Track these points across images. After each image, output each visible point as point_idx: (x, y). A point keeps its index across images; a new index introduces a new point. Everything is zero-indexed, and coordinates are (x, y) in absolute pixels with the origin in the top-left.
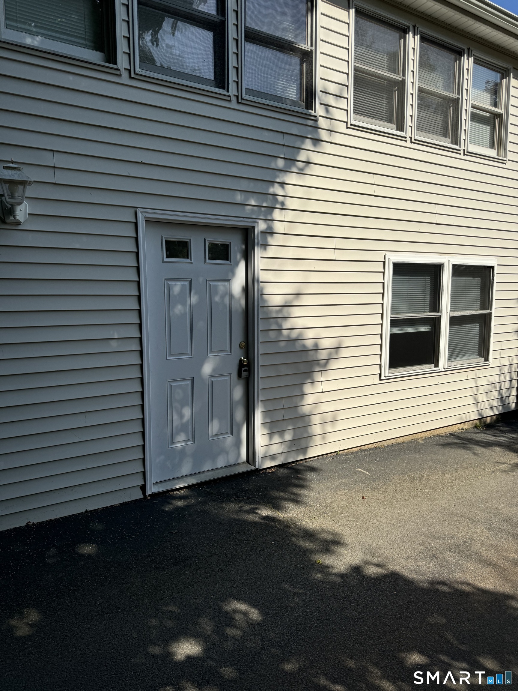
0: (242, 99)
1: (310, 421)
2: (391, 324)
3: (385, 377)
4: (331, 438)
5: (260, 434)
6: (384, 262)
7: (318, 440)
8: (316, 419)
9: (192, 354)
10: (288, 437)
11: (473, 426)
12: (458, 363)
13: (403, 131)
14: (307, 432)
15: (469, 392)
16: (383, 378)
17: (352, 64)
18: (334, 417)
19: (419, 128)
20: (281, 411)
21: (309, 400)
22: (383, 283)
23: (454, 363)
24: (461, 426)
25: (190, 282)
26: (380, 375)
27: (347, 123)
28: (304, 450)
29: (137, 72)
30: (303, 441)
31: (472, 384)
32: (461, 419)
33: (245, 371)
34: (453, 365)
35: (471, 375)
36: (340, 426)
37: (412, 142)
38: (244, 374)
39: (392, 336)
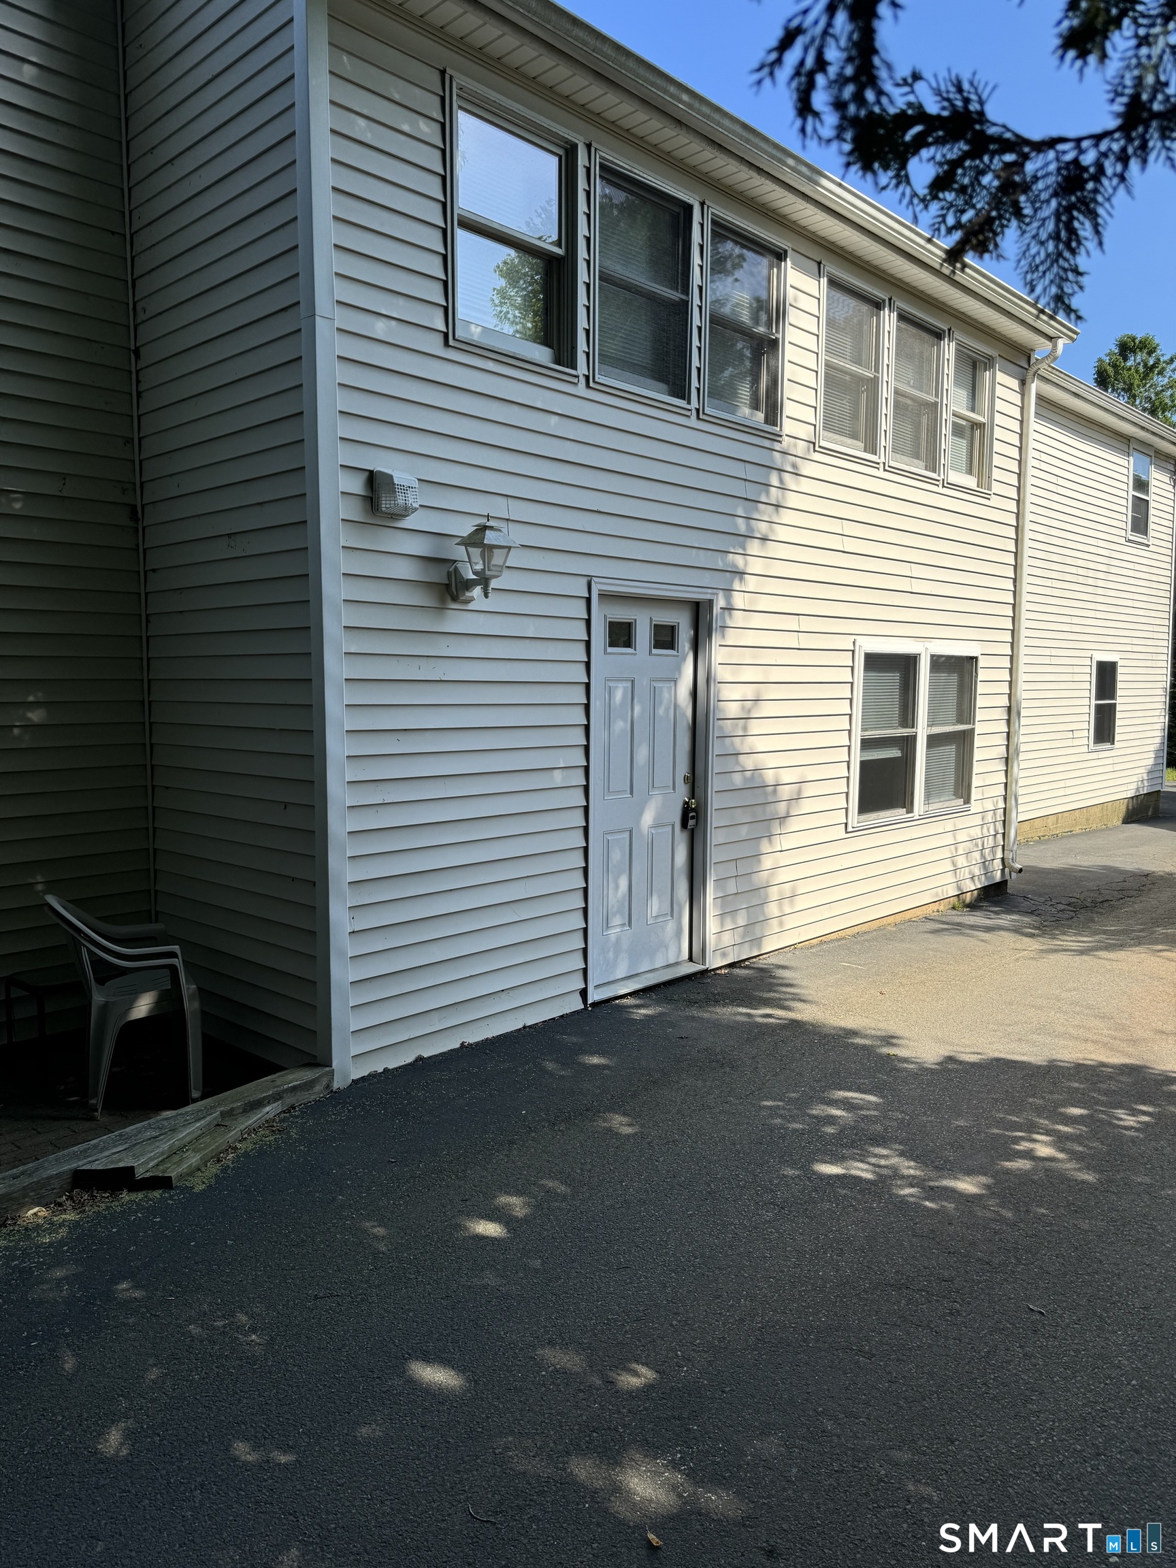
0: (704, 413)
1: (767, 896)
2: (861, 746)
3: (853, 828)
4: (790, 922)
5: (712, 915)
6: (853, 651)
7: (774, 926)
8: (774, 893)
9: (631, 793)
10: (741, 921)
11: (950, 906)
12: (935, 807)
13: (876, 455)
14: (763, 913)
15: (946, 853)
16: (850, 829)
17: (823, 357)
18: (794, 889)
19: (895, 450)
20: (734, 878)
21: (767, 863)
22: (852, 684)
23: (932, 807)
24: (935, 907)
25: (633, 682)
26: (846, 824)
27: (814, 444)
28: (757, 941)
29: (597, 380)
30: (758, 926)
31: (949, 839)
32: (937, 895)
33: (693, 818)
34: (931, 809)
35: (949, 826)
36: (801, 903)
37: (885, 470)
38: (691, 823)
39: (863, 764)
